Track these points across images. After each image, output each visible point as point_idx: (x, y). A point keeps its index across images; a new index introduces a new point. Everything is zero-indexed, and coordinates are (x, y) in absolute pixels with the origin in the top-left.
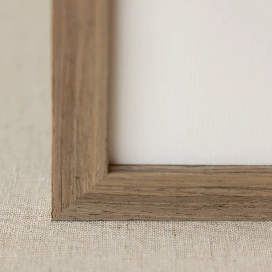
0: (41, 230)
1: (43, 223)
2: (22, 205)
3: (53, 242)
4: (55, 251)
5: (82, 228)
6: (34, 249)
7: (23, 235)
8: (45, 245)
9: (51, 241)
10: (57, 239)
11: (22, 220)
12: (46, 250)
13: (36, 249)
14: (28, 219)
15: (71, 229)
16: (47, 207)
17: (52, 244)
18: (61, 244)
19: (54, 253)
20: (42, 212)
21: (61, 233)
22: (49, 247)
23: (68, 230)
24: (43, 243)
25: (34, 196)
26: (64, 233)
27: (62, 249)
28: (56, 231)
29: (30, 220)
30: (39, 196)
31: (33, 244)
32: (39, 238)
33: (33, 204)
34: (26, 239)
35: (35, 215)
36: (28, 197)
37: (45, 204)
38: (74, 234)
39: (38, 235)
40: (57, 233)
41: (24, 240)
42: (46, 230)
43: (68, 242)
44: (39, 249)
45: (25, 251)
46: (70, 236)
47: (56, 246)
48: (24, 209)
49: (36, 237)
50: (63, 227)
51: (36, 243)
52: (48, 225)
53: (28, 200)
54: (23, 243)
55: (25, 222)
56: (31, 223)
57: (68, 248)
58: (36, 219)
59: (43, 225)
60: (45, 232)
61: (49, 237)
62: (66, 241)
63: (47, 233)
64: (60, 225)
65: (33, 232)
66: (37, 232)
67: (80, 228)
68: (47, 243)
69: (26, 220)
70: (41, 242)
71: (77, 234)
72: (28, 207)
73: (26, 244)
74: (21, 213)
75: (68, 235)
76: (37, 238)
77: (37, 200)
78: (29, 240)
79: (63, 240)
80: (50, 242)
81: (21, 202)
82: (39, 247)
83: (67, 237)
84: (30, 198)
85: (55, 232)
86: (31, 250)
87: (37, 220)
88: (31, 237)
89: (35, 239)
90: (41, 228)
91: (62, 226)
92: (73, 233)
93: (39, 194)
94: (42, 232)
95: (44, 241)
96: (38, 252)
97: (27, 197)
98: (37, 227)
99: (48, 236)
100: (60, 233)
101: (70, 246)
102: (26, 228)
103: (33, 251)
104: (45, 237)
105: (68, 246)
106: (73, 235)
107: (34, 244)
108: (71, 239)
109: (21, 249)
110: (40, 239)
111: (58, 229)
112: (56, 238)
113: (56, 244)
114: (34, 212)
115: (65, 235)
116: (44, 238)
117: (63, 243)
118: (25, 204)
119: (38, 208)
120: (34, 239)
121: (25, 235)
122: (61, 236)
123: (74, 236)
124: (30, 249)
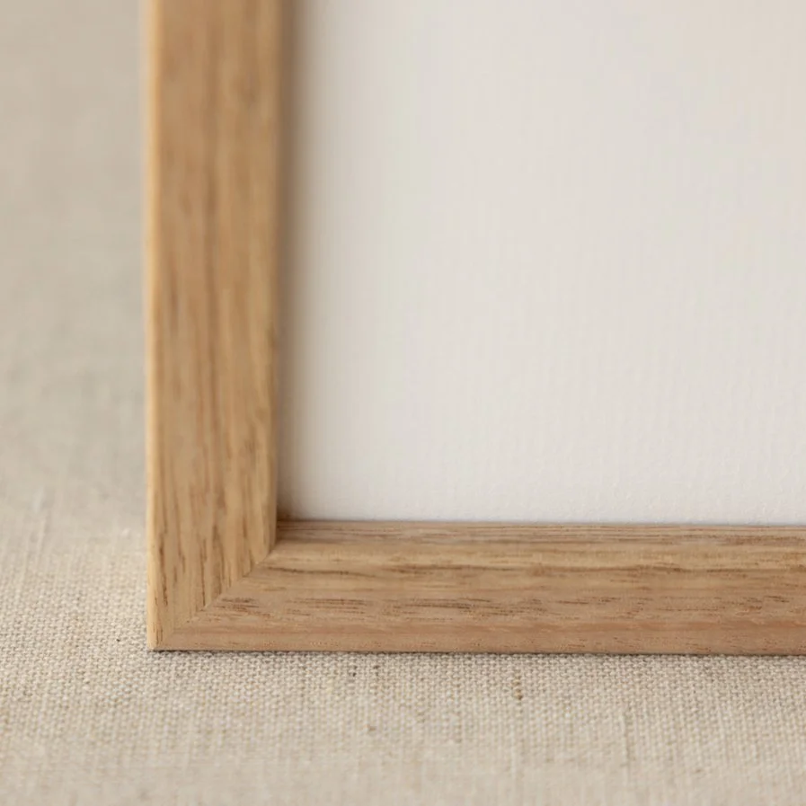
0: (119, 679)
1: (123, 659)
2: (60, 607)
3: (153, 713)
4: (160, 741)
5: (239, 674)
6: (97, 734)
7: (63, 693)
8: (130, 721)
9: (146, 710)
10: (165, 705)
11: (60, 651)
12: (131, 736)
13: (104, 734)
14: (79, 648)
15: (206, 676)
16: (135, 613)
17: (151, 720)
18: (177, 719)
19: (157, 745)
20: (120, 626)
21: (178, 689)
22: (141, 728)
23: (199, 681)
24: (124, 717)
25: (98, 579)
26: (185, 688)
27: (179, 733)
28: (162, 681)
29: (86, 650)
30: (112, 581)
31: (93, 719)
32: (112, 703)
33: (94, 605)
34: (73, 705)
35: (100, 637)
36: (80, 583)
37: (129, 603)
38: (217, 690)
39: (108, 694)
40: (165, 689)
41: (67, 707)
42: (132, 678)
43: (199, 715)
44: (110, 735)
45: (69, 740)
46: (204, 697)
47: (162, 726)
48: (67, 618)
49: (103, 700)
50: (183, 670)
51: (104, 715)
52: (139, 665)
53: (80, 593)
54: (64, 715)
55: (68, 657)
56: (89, 660)
57: (199, 732)
58: (104, 646)
59: (124, 666)
60: (130, 686)
61: (142, 699)
62: (192, 713)
63: (136, 689)
64: (174, 665)
65: (94, 685)
66: (106, 686)
67: (236, 673)
68: (137, 717)
69: (73, 651)
70: (118, 714)
71: (227, 691)
72: (79, 611)
73: (74, 719)
74: (59, 629)
75: (198, 695)
76: (107, 701)
77: (106, 591)
78: (81, 709)
79: (183, 709)
80: (143, 714)
81: (58, 599)
82: (111, 728)
83: (195, 699)
84: (85, 586)
85: (160, 686)
86: (88, 736)
87: (105, 650)
88: (89, 698)
89: (100, 704)
90: (119, 672)
91: (181, 668)
92: (214, 687)
93: (112, 575)
94: (122, 686)
95: (125, 710)
96: (109, 742)
97: (76, 582)
98: (106, 669)
99: (139, 696)
100: (174, 688)
101: (203, 726)
102: (73, 675)
103: (93, 739)
104: (129, 699)
105: (199, 726)
106: (214, 694)
107: (97, 718)
108: (207, 705)
109: (58, 733)
110: (115, 706)
111: (169, 678)
112: (164, 702)
113: (163, 720)
114: (95, 627)
115: (190, 694)
116: (126, 703)
117: (183, 716)
118: (69, 605)
119: (110, 614)
120: (97, 705)
121: (69, 694)
122: (178, 698)
123: (215, 697)
124: (85, 734)
